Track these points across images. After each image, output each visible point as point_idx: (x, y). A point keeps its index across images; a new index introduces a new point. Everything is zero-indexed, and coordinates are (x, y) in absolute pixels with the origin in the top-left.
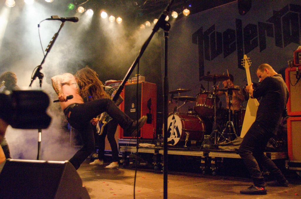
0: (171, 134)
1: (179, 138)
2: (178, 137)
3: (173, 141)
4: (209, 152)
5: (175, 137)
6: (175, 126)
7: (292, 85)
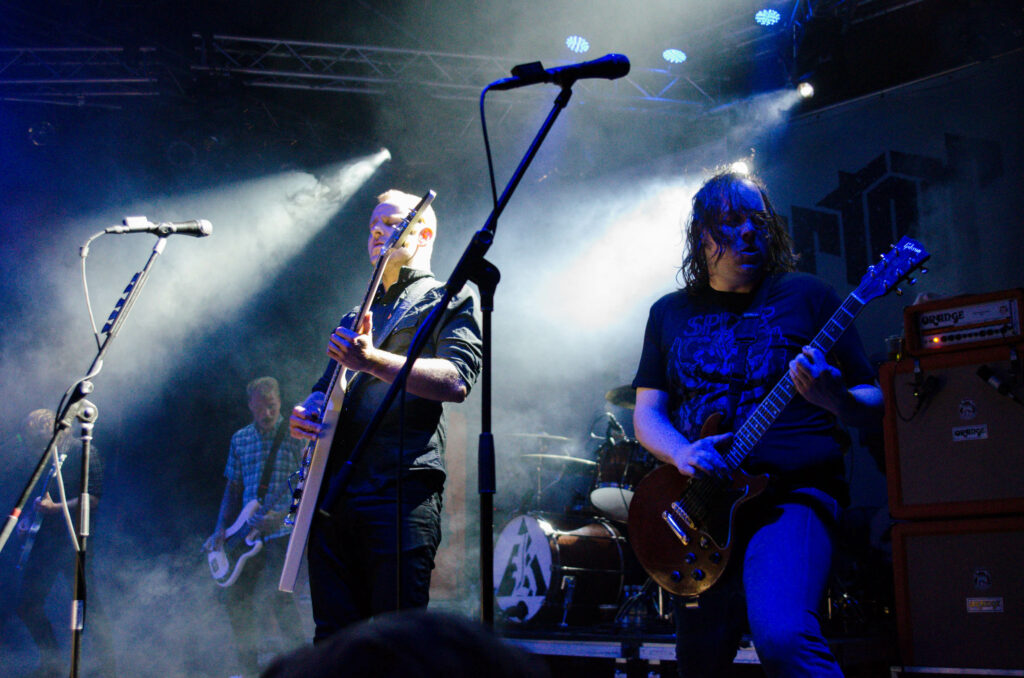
0: (517, 584)
1: (542, 598)
2: (539, 593)
3: (522, 608)
4: (641, 645)
5: (530, 594)
6: (528, 558)
7: (904, 419)
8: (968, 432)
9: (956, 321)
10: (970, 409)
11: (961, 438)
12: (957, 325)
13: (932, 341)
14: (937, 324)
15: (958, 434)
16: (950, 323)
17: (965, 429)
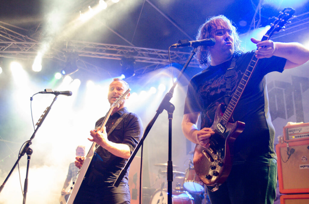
6: (163, 203)
7: (284, 162)
8: (304, 166)
9: (300, 131)
10: (305, 159)
11: (302, 168)
12: (300, 133)
13: (292, 137)
14: (293, 132)
15: (301, 167)
16: (298, 132)
17: (303, 165)
